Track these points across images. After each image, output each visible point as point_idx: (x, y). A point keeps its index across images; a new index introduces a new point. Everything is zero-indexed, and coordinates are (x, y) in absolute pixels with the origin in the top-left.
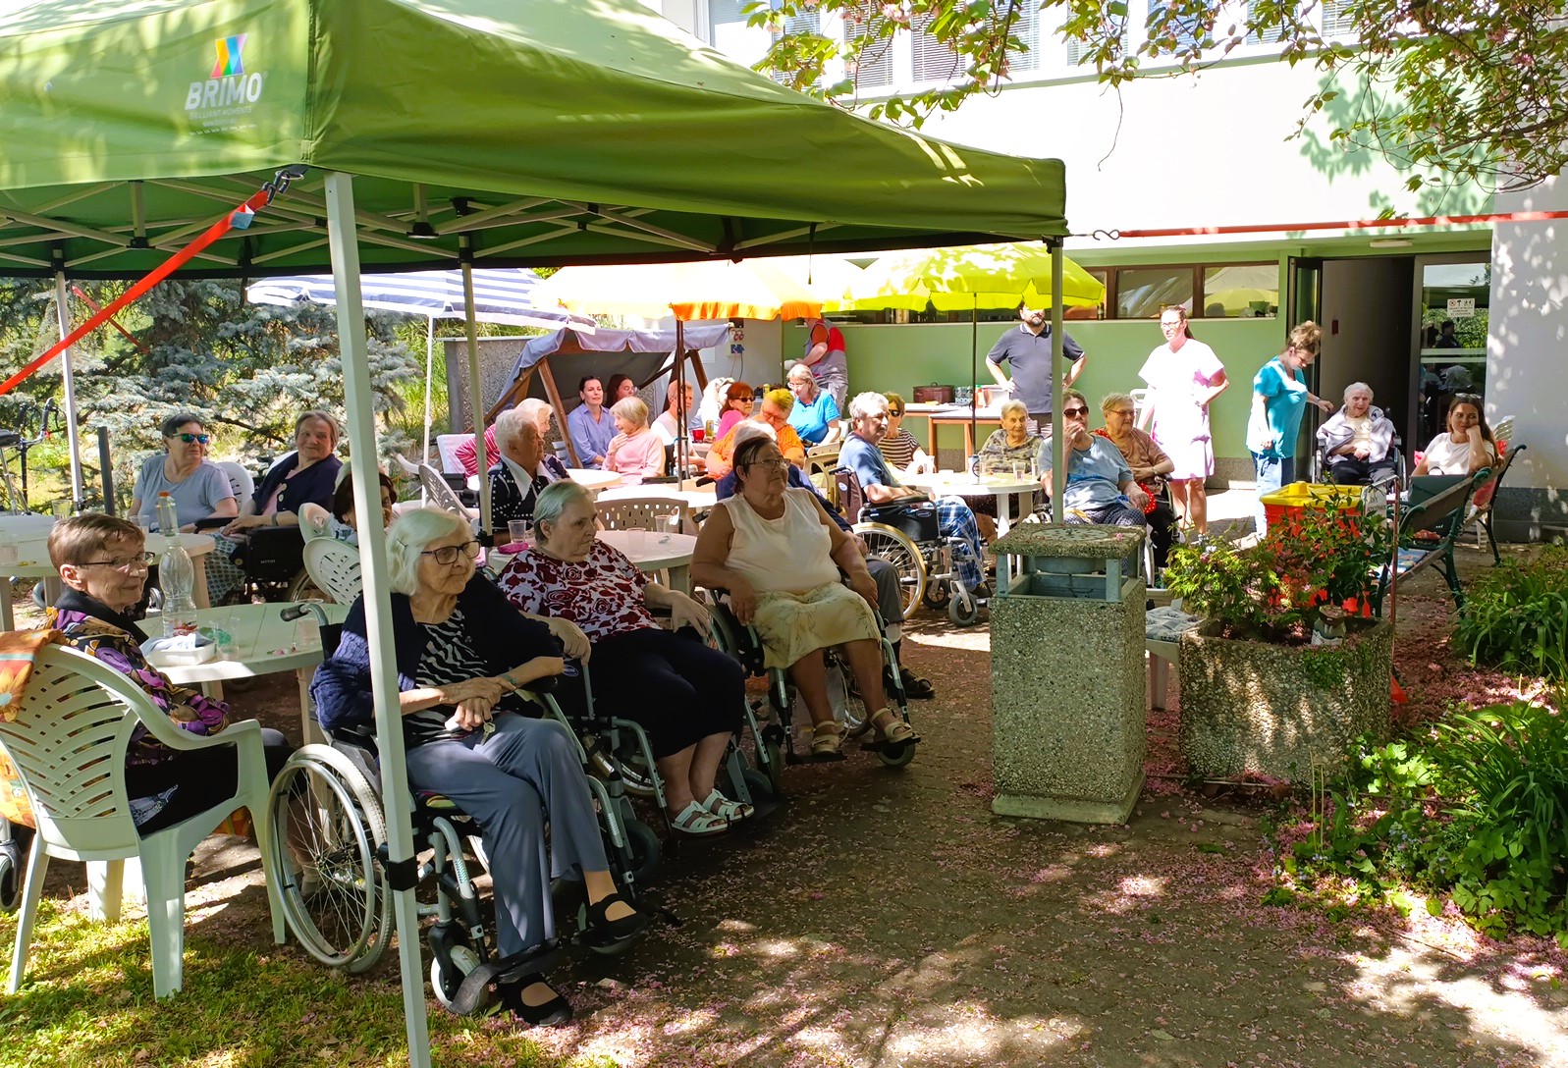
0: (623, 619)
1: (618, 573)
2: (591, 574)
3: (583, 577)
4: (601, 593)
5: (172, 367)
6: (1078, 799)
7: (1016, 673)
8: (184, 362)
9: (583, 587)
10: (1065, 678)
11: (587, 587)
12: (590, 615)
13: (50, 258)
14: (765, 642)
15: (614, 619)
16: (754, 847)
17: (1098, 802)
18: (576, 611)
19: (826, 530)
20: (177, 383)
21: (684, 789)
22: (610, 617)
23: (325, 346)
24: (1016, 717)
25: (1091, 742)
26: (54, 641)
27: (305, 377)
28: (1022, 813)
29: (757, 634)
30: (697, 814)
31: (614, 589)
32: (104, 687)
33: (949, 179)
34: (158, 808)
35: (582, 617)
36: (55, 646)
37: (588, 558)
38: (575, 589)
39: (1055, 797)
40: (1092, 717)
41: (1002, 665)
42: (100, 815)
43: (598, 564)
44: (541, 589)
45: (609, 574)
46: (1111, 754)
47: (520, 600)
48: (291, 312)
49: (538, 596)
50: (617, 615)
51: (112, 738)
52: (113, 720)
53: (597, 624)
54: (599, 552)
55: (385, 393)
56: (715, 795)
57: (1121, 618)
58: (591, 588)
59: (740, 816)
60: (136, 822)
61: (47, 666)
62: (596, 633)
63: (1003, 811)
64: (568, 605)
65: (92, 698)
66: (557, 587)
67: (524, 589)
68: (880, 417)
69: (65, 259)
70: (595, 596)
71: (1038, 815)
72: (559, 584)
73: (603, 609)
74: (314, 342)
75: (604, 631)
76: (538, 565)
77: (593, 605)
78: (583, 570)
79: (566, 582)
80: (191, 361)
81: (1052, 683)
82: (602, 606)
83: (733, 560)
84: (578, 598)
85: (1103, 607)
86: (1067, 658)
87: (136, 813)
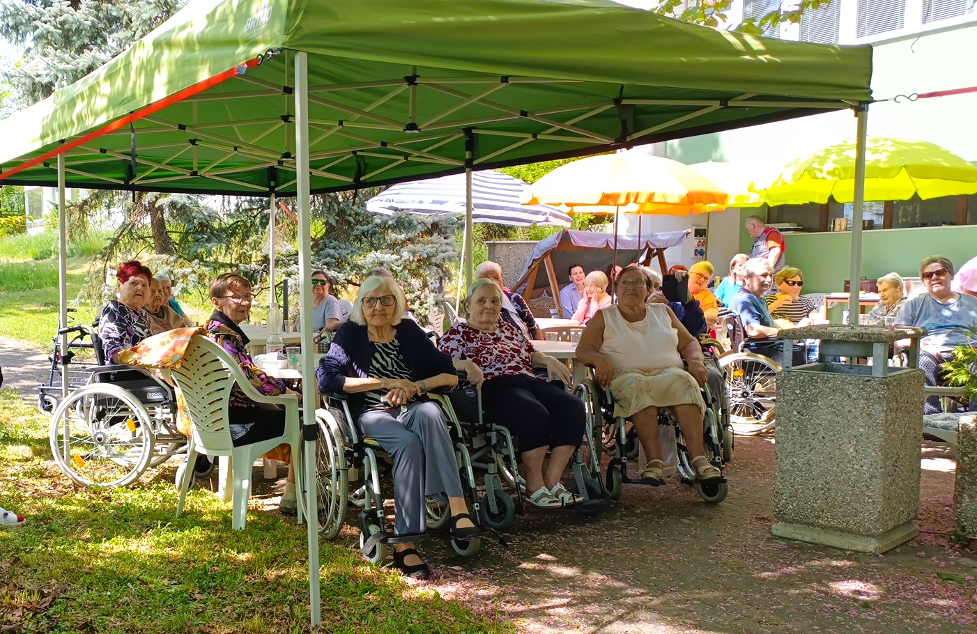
0: (510, 368)
1: (515, 342)
2: (497, 340)
3: (492, 341)
4: (499, 351)
5: (327, 250)
6: (841, 530)
7: (794, 429)
8: (334, 248)
9: (489, 346)
10: (834, 435)
11: (492, 346)
12: (491, 363)
13: (269, 186)
14: (617, 401)
15: (505, 367)
16: (584, 526)
17: (858, 534)
18: (482, 360)
19: (675, 331)
20: (328, 259)
21: (537, 476)
22: (503, 366)
23: (409, 240)
24: (793, 463)
25: (854, 486)
26: (201, 333)
27: (395, 257)
28: (796, 536)
29: (611, 396)
30: (544, 495)
31: (509, 351)
32: (221, 360)
33: (747, 57)
34: (244, 433)
35: (485, 364)
36: (200, 335)
37: (497, 332)
38: (483, 347)
39: (823, 527)
40: (855, 466)
41: (784, 422)
42: (217, 430)
43: (503, 335)
44: (463, 345)
45: (509, 341)
46: (870, 497)
47: (449, 350)
48: (392, 218)
49: (460, 349)
50: (508, 365)
51: (224, 389)
52: (224, 379)
53: (493, 369)
54: (506, 329)
55: (439, 267)
56: (559, 486)
57: (883, 390)
58: (494, 347)
59: (572, 501)
60: (232, 438)
61: (199, 347)
62: (492, 374)
63: (779, 534)
64: (477, 355)
65: (215, 366)
66: (474, 345)
67: (453, 344)
68: (765, 275)
69: (276, 186)
70: (495, 352)
71: (808, 539)
72: (475, 343)
73: (499, 361)
74: (402, 237)
75: (497, 373)
76: (463, 332)
77: (493, 357)
78: (492, 337)
79: (479, 343)
80: (337, 248)
81: (823, 438)
82: (499, 359)
83: (605, 348)
84: (484, 352)
85: (868, 381)
86: (837, 419)
87: (233, 433)
